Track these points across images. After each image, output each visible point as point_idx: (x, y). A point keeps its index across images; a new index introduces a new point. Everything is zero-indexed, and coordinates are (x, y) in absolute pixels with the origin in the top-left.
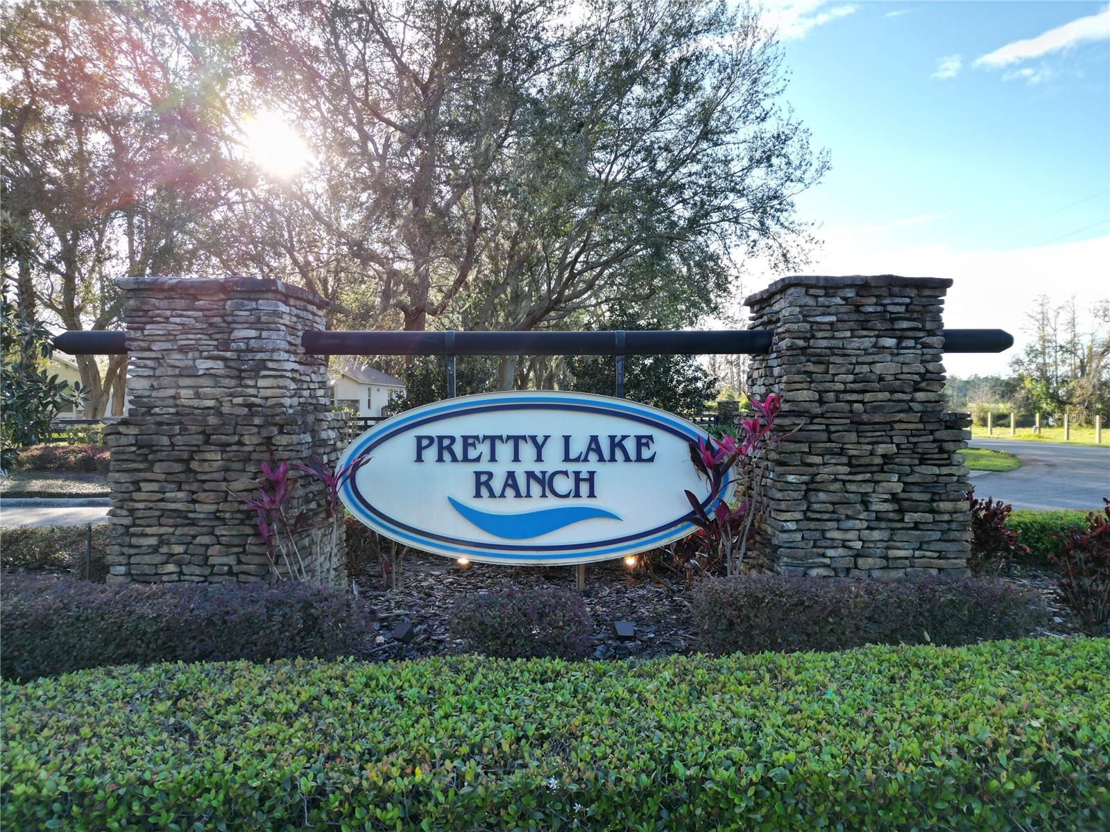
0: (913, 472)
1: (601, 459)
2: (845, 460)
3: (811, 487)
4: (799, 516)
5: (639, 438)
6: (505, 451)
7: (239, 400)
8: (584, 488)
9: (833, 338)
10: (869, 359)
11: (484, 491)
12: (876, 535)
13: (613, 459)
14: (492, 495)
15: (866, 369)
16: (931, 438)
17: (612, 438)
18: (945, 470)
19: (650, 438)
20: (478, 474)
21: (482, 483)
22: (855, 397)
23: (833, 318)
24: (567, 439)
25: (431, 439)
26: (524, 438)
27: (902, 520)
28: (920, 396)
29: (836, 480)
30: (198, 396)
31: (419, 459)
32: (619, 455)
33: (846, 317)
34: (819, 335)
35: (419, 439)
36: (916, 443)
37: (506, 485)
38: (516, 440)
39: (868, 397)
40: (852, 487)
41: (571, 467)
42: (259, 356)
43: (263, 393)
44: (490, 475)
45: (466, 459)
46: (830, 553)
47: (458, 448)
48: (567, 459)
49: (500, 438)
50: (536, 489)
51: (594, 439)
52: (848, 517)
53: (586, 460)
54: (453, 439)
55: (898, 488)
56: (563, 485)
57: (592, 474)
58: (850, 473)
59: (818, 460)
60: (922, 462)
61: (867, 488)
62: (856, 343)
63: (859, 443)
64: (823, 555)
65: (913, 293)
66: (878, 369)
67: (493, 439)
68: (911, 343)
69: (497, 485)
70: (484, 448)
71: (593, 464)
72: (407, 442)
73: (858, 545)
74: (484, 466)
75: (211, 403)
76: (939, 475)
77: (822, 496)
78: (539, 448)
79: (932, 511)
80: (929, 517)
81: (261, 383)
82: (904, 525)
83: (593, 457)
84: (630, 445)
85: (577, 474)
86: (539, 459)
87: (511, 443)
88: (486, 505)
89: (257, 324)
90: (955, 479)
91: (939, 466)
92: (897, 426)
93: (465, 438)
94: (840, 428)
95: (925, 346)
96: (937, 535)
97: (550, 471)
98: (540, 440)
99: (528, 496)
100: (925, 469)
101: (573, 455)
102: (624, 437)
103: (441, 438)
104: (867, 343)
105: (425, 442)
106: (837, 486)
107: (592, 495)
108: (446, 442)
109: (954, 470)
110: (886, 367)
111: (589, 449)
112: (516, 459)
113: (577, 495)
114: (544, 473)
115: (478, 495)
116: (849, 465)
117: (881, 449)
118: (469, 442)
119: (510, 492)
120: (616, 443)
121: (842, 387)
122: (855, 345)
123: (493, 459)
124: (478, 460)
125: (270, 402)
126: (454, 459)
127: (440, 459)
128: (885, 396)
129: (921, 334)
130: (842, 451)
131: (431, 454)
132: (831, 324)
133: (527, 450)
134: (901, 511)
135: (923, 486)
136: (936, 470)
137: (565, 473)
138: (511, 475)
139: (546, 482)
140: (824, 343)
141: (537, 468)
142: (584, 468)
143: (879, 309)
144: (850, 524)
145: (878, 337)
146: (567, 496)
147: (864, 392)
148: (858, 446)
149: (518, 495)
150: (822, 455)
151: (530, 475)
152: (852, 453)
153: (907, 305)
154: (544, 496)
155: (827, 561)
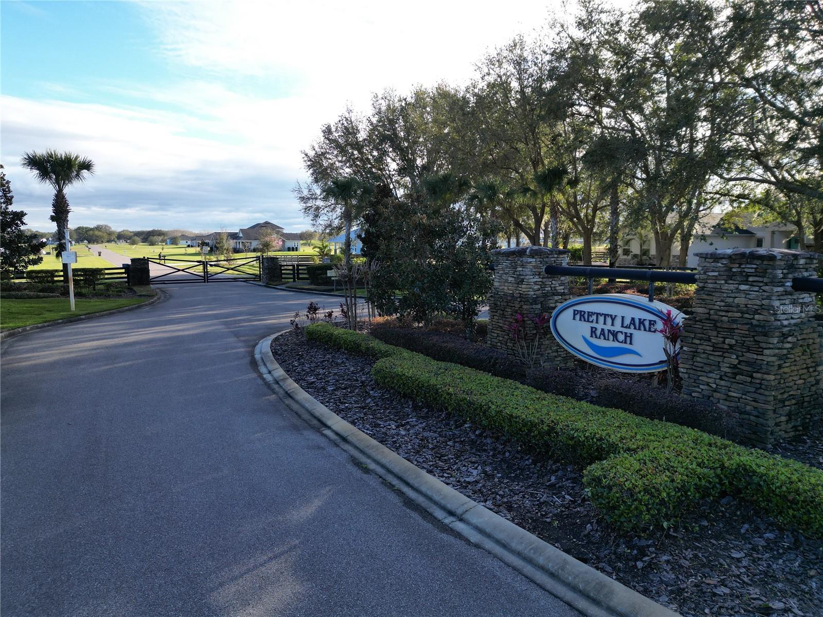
0: (743, 356)
1: (635, 328)
2: (710, 344)
3: (695, 354)
4: (687, 366)
5: (650, 321)
6: (601, 319)
7: (517, 292)
8: (628, 339)
9: (716, 283)
10: (733, 295)
11: (594, 335)
12: (723, 383)
13: (639, 329)
14: (596, 337)
15: (731, 300)
16: (752, 339)
17: (640, 319)
18: (760, 357)
19: (655, 321)
20: (592, 328)
21: (593, 331)
22: (724, 314)
23: (716, 274)
24: (623, 317)
25: (578, 311)
26: (608, 315)
27: (735, 378)
28: (757, 317)
29: (704, 353)
30: (508, 289)
31: (574, 319)
32: (642, 328)
33: (722, 273)
34: (709, 281)
35: (575, 311)
36: (744, 341)
37: (601, 334)
38: (606, 316)
39: (730, 314)
40: (712, 358)
41: (625, 330)
42: (522, 277)
43: (524, 290)
44: (596, 329)
45: (588, 321)
46: (702, 387)
47: (586, 316)
48: (622, 326)
49: (600, 314)
50: (611, 337)
51: (633, 319)
52: (710, 372)
53: (629, 328)
54: (584, 312)
55: (736, 362)
56: (621, 337)
57: (631, 334)
58: (713, 351)
59: (697, 342)
60: (749, 350)
61: (720, 359)
62: (726, 287)
63: (717, 337)
64: (699, 387)
65: (758, 262)
66: (737, 301)
67: (598, 314)
68: (756, 289)
69: (598, 333)
70: (594, 317)
71: (631, 331)
72: (570, 312)
73: (714, 386)
74: (594, 325)
75: (511, 292)
76: (756, 359)
77: (698, 359)
78: (613, 320)
79: (752, 377)
80: (749, 379)
81: (523, 286)
82: (736, 381)
83: (632, 327)
84: (647, 323)
85: (626, 333)
86: (613, 325)
87: (603, 316)
88: (594, 341)
89: (522, 266)
90: (765, 362)
91: (757, 354)
92: (736, 331)
93: (588, 312)
94: (708, 328)
95: (764, 291)
96: (753, 390)
97: (617, 330)
98: (614, 317)
99: (608, 340)
100: (748, 355)
101: (625, 325)
102: (644, 320)
103: (581, 311)
104: (732, 287)
105: (576, 312)
106: (704, 356)
107: (631, 343)
108: (583, 313)
109: (764, 358)
110: (741, 300)
111: (631, 323)
112: (605, 323)
113: (625, 342)
114: (614, 331)
115: (592, 336)
116: (713, 346)
117: (727, 341)
118: (590, 314)
119: (602, 337)
120: (642, 322)
121: (718, 308)
122: (726, 288)
123: (597, 322)
124: (592, 322)
125: (524, 293)
126: (585, 321)
127: (580, 320)
128: (739, 315)
129: (761, 284)
130: (710, 341)
131: (578, 317)
132: (716, 276)
133: (609, 320)
134: (736, 374)
135: (748, 363)
136: (755, 356)
137: (622, 332)
138: (603, 330)
139: (615, 335)
140: (711, 286)
141: (612, 328)
142: (628, 331)
143: (739, 270)
144: (711, 375)
145: (739, 284)
146: (622, 342)
147: (728, 312)
148: (716, 338)
149: (605, 339)
150: (701, 340)
151: (609, 331)
152: (713, 341)
153: (756, 269)
154: (613, 341)
155: (700, 390)
